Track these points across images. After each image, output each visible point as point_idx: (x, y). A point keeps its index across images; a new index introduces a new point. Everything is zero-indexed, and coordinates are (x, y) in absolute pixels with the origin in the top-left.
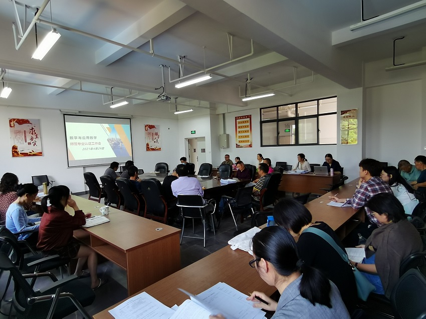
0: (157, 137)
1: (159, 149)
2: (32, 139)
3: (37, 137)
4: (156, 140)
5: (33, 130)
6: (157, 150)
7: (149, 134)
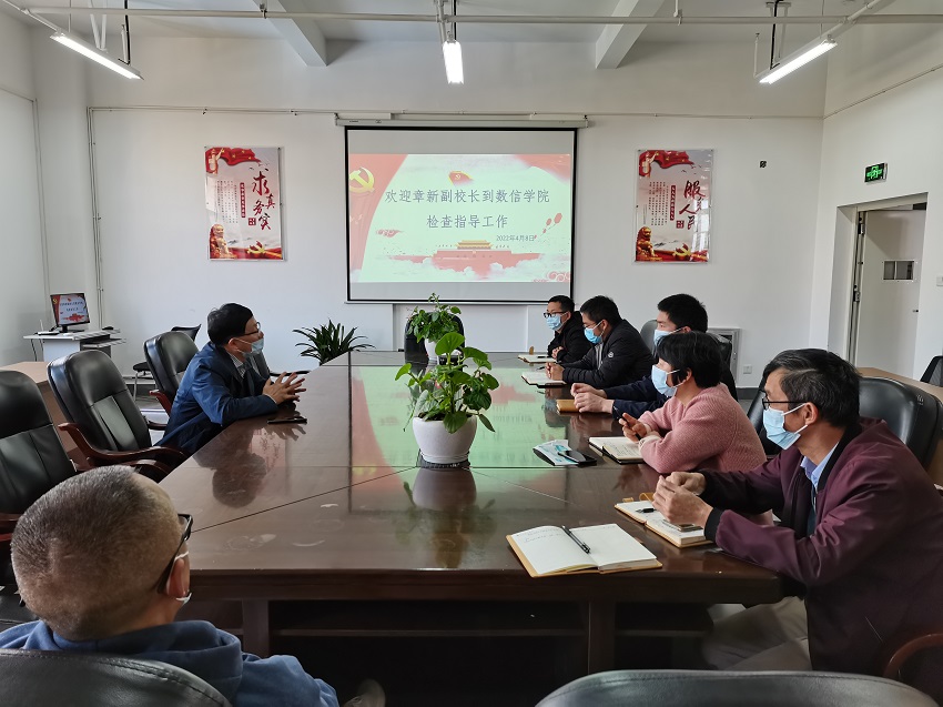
0: (693, 201)
1: (700, 257)
2: (258, 209)
3: (270, 203)
4: (685, 217)
5: (263, 181)
6: (687, 259)
7: (657, 188)
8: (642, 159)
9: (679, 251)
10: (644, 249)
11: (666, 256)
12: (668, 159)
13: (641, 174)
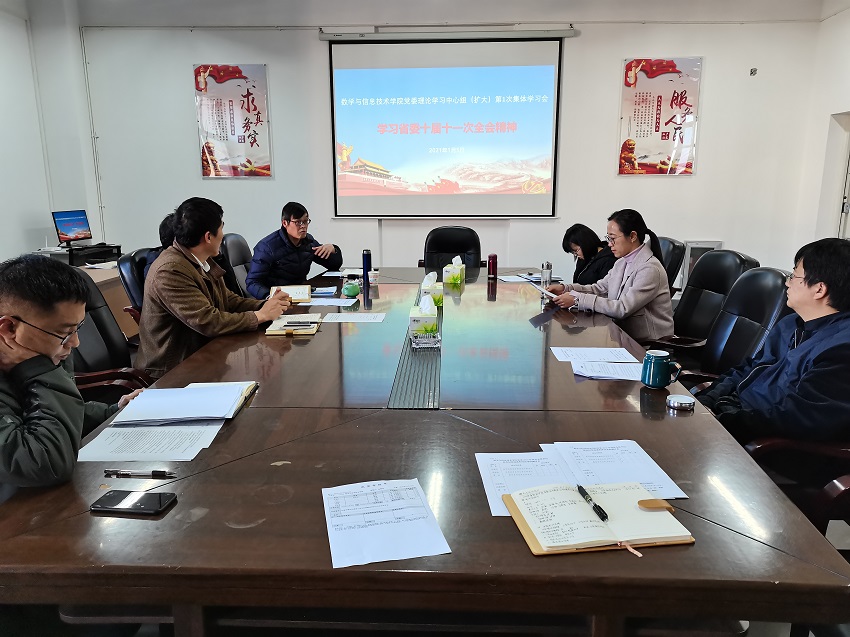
0: (678, 112)
1: (685, 170)
2: (247, 126)
3: (258, 120)
4: (670, 128)
5: (250, 98)
6: (672, 171)
7: (643, 100)
8: (629, 68)
9: (663, 163)
10: (628, 162)
11: (651, 169)
12: (655, 69)
13: (628, 84)
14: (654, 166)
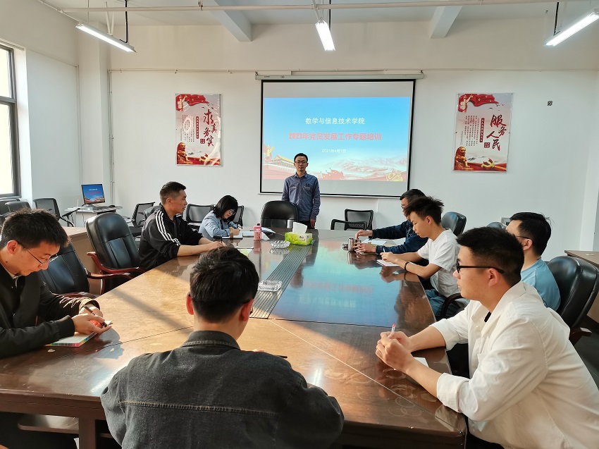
0: (497, 129)
1: (502, 168)
2: (207, 133)
3: (214, 129)
4: (492, 140)
5: (210, 115)
6: (492, 169)
7: (471, 120)
8: (461, 100)
9: (486, 163)
10: (460, 162)
11: (476, 167)
12: (479, 100)
13: (460, 110)
14: (479, 165)
